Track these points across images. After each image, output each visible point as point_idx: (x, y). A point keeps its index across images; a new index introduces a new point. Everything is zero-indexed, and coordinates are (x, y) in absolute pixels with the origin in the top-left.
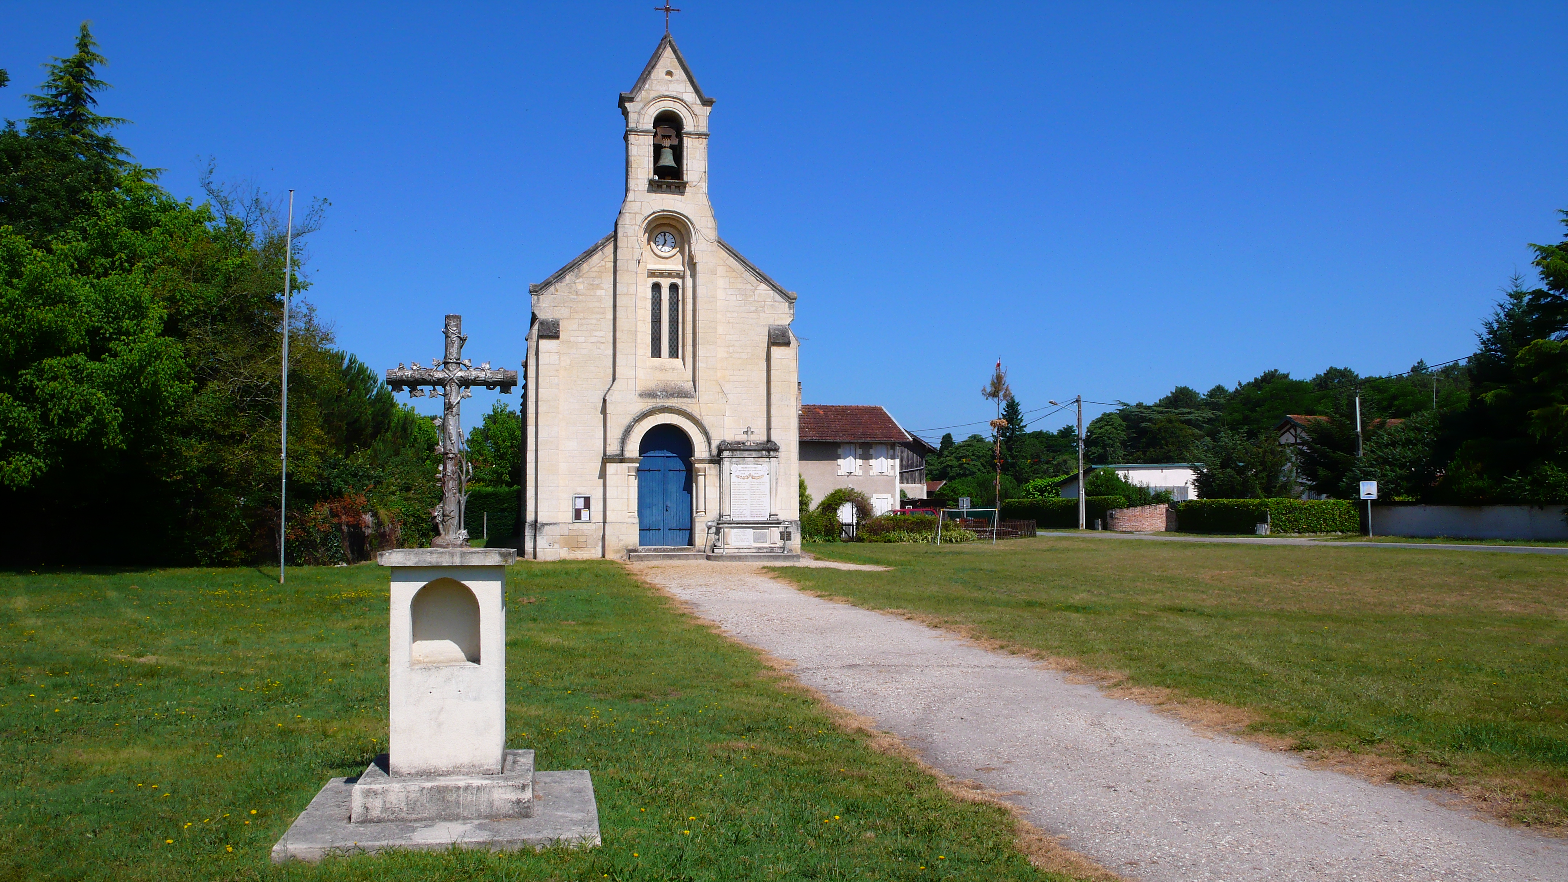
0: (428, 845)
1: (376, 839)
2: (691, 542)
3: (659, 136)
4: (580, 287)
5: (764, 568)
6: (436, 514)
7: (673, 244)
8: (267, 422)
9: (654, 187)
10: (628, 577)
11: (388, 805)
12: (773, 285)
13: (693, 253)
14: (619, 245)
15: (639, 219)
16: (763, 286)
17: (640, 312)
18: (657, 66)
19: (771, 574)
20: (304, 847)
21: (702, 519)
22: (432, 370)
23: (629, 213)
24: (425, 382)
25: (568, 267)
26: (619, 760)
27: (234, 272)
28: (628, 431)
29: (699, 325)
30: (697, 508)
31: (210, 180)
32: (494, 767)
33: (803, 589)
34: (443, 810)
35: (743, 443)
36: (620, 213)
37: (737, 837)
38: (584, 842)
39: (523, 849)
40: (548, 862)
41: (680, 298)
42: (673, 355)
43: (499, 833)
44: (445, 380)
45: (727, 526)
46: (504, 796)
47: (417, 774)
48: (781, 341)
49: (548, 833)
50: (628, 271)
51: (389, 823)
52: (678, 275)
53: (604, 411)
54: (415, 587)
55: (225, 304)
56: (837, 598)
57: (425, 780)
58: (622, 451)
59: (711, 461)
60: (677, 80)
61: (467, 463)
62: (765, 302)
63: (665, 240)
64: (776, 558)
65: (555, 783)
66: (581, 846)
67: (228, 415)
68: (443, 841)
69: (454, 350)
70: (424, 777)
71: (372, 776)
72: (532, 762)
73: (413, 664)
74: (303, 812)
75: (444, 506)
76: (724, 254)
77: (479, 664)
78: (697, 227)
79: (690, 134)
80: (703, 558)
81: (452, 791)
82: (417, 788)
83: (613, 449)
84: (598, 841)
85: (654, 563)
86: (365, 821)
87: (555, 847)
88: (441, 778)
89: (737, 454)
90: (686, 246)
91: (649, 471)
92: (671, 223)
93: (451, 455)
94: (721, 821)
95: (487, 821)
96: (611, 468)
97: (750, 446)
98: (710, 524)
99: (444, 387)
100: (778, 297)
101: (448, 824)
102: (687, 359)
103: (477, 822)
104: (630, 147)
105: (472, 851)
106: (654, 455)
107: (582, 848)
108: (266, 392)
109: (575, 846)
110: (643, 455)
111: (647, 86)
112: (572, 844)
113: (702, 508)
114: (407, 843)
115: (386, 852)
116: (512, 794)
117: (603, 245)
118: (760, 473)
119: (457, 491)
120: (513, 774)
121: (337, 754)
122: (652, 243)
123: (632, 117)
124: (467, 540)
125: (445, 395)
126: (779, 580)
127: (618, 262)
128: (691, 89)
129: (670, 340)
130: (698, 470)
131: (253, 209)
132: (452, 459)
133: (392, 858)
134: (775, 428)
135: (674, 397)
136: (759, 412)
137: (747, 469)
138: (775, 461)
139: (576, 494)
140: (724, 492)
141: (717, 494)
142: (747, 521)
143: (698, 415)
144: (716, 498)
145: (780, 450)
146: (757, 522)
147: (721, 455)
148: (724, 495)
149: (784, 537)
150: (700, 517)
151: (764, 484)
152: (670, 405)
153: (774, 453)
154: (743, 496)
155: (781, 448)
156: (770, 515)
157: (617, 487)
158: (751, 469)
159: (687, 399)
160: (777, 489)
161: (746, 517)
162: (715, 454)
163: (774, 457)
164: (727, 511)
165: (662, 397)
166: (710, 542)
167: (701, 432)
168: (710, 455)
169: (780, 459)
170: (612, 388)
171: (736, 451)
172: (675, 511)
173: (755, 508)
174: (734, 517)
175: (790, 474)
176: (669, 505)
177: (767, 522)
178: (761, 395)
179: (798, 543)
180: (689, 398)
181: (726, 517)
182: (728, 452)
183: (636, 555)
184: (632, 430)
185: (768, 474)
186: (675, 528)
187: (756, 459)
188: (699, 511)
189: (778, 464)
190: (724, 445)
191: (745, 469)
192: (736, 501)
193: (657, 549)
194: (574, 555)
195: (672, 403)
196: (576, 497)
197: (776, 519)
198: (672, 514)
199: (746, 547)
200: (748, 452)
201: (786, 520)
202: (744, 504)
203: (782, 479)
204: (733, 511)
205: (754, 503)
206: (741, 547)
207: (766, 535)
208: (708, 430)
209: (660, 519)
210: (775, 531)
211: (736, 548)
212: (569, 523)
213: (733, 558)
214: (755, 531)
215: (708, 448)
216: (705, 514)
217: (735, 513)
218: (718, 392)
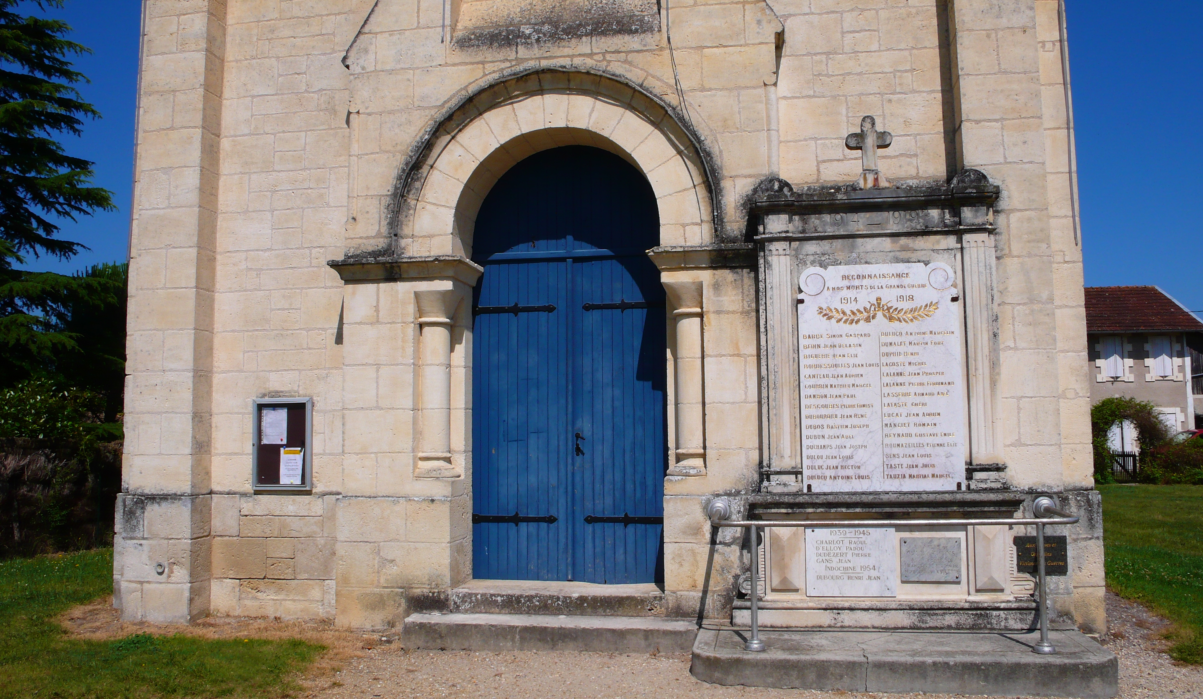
21: (691, 485)
28: (413, 167)
30: (677, 444)
45: (785, 514)
58: (396, 237)
59: (720, 259)
83: (367, 230)
89: (824, 222)
91: (515, 310)
96: (359, 299)
97: (877, 193)
98: (720, 504)
106: (531, 254)
110: (481, 252)
113: (691, 442)
118: (923, 297)
130: (675, 296)
134: (977, 122)
135: (580, 37)
136: (909, 74)
137: (865, 282)
138: (980, 244)
139: (264, 396)
140: (772, 377)
141: (746, 387)
142: (871, 493)
143: (669, 92)
144: (745, 402)
145: (1003, 204)
146: (915, 498)
147: (757, 233)
148: (775, 388)
149: (1036, 560)
150: (687, 475)
151: (938, 338)
152: (566, 62)
153: (977, 211)
154: (851, 391)
155: (1004, 194)
156: (971, 470)
157: (378, 366)
158: (883, 282)
159: (627, 38)
160: (998, 360)
161: (867, 477)
162: (737, 233)
163: (979, 229)
164: (787, 452)
165: (538, 40)
166: (719, 578)
167: (680, 153)
168: (717, 236)
169: (1003, 237)
170: (366, 29)
171: (820, 213)
172: (607, 453)
173: (903, 440)
174: (812, 477)
175: (1051, 300)
176: (587, 432)
177: (959, 497)
178: (914, 11)
179: (1093, 581)
180: (636, 31)
181: (784, 478)
182: (784, 217)
183: (422, 626)
184: (430, 161)
185: (955, 299)
186: (608, 514)
187: (903, 241)
188: (683, 454)
189: (998, 258)
190: (767, 190)
191: (857, 283)
192: (824, 411)
193: (518, 599)
194: (256, 603)
195: (572, 57)
196: (261, 407)
197: (998, 485)
198: (598, 462)
199: (867, 604)
200: (868, 215)
201: (1044, 486)
202: (862, 421)
203: (1013, 318)
204: (814, 452)
205: (898, 420)
206: (847, 605)
207: (957, 554)
208: (709, 143)
209: (553, 481)
210: (990, 537)
211: (824, 606)
212: (244, 495)
213: (795, 673)
214: (906, 535)
215: (710, 209)
216: (705, 467)
217: (820, 462)
218: (744, 3)
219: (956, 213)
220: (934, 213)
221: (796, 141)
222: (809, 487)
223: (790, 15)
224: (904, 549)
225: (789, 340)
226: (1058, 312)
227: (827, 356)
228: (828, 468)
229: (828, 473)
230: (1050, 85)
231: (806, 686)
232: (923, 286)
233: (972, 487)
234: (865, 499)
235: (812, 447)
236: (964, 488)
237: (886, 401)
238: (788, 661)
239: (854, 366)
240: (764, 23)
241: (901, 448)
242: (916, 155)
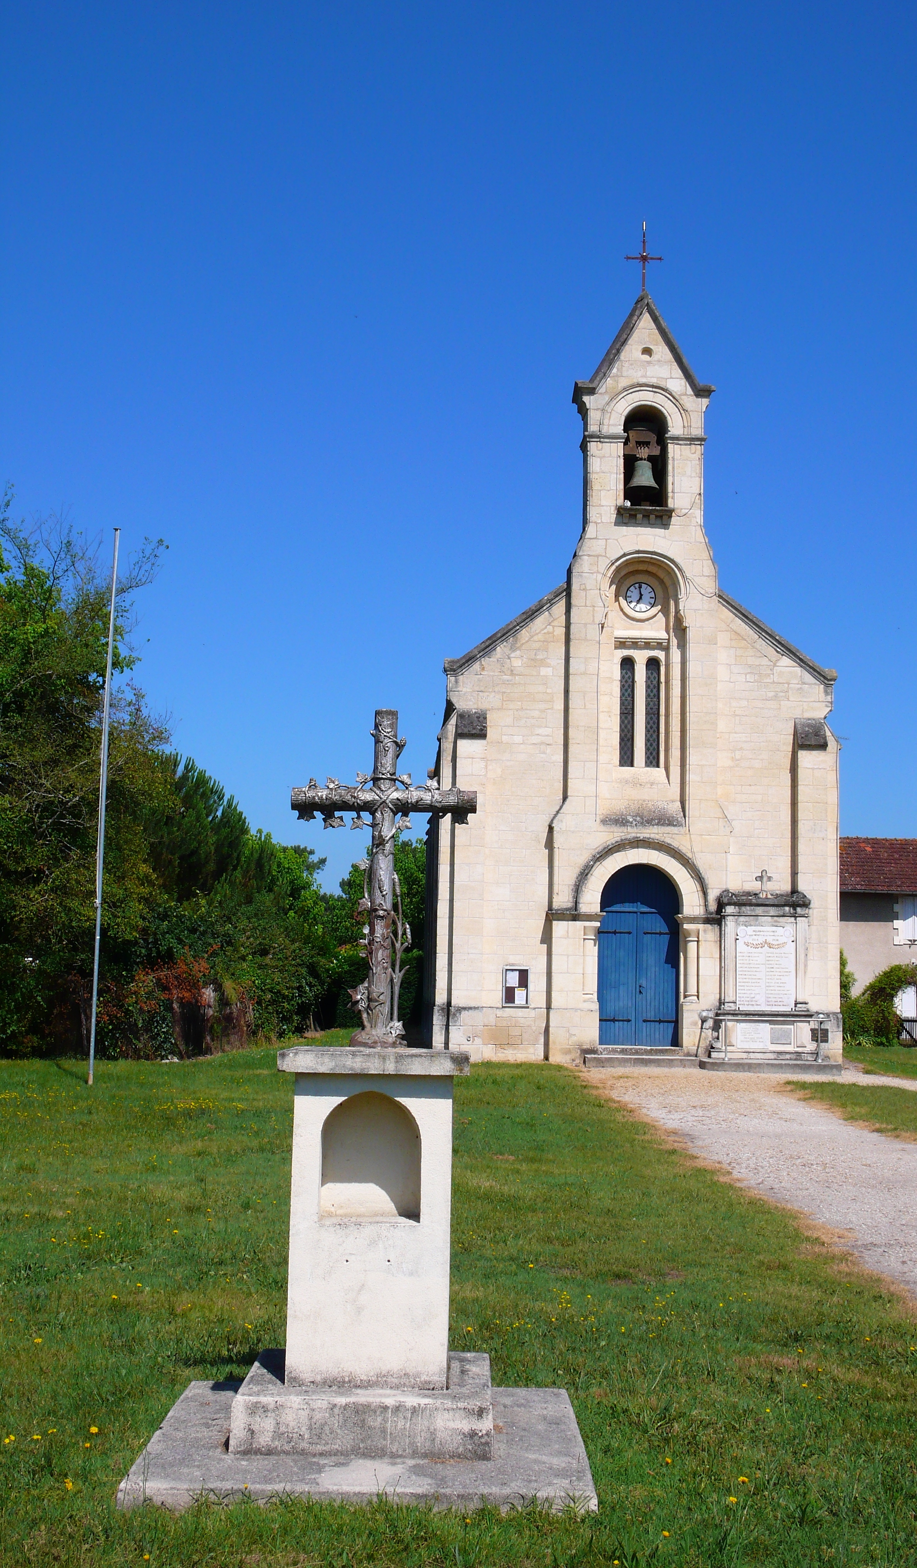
0: (342, 1494)
1: (267, 1480)
2: (676, 1041)
3: (632, 444)
4: (517, 663)
5: (789, 1083)
6: (359, 997)
7: (652, 601)
8: (75, 854)
9: (624, 517)
10: (585, 1091)
11: (283, 1429)
12: (801, 659)
13: (682, 612)
14: (574, 601)
15: (604, 563)
16: (786, 661)
17: (604, 700)
18: (630, 342)
19: (801, 1094)
20: (164, 1486)
21: (693, 1006)
22: (356, 789)
23: (589, 555)
24: (345, 806)
25: (499, 635)
26: (605, 1374)
27: (34, 643)
28: (584, 874)
29: (691, 718)
30: (685, 990)
31: (6, 515)
32: (435, 1378)
33: (851, 1118)
34: (362, 1441)
35: (756, 894)
36: (575, 555)
37: (804, 1512)
38: (572, 1505)
39: (483, 1510)
40: (520, 1533)
41: (663, 679)
42: (651, 763)
43: (445, 1482)
44: (375, 804)
45: (730, 1017)
46: (452, 1425)
47: (325, 1383)
48: (813, 743)
49: (516, 1487)
50: (586, 640)
51: (283, 1456)
52: (659, 646)
53: (550, 844)
54: (327, 1104)
55: (22, 688)
56: (908, 1134)
57: (335, 1392)
58: (576, 903)
59: (707, 921)
60: (659, 361)
61: (403, 924)
62: (789, 684)
63: (641, 595)
64: (806, 1068)
65: (519, 1406)
66: (568, 1511)
67: (22, 843)
68: (365, 1489)
69: (387, 761)
70: (334, 1388)
71: (258, 1383)
72: (488, 1373)
73: (323, 1216)
74: (158, 1432)
75: (370, 986)
76: (727, 614)
77: (419, 1222)
78: (688, 574)
79: (676, 439)
80: (694, 1066)
81: (375, 1412)
82: (324, 1405)
83: (563, 900)
84: (593, 1504)
85: (620, 1071)
86: (248, 1452)
87: (529, 1509)
88: (359, 1391)
89: (747, 910)
90: (672, 603)
91: (615, 933)
92: (649, 570)
93: (381, 913)
94: (775, 1484)
95: (426, 1461)
96: (559, 928)
97: (767, 898)
98: (704, 1014)
99: (373, 813)
100: (808, 678)
101: (369, 1464)
102: (672, 769)
103: (411, 1462)
104: (591, 460)
105: (408, 1508)
106: (622, 909)
107: (570, 1516)
108: (75, 811)
109: (560, 1510)
110: (607, 909)
111: (615, 371)
112: (554, 1507)
113: (692, 990)
114: (312, 1490)
115: (281, 1501)
116: (464, 1422)
117: (551, 602)
118: (782, 940)
119: (389, 965)
120: (464, 1390)
121: (192, 1344)
122: (621, 599)
123: (594, 416)
124: (403, 1037)
125: (374, 825)
126: (813, 1103)
127: (572, 627)
128: (678, 373)
129: (647, 740)
130: (688, 933)
131: (63, 555)
132: (382, 917)
133: (291, 1512)
134: (804, 873)
135: (653, 825)
137: (761, 933)
138: (803, 921)
139: (507, 965)
140: (726, 967)
141: (716, 970)
142: (760, 1011)
143: (689, 852)
144: (715, 975)
145: (811, 906)
146: (777, 1013)
147: (722, 912)
148: (727, 971)
149: (817, 1037)
150: (691, 1003)
151: (787, 955)
152: (647, 836)
153: (802, 909)
154: (755, 973)
155: (812, 902)
156: (796, 1004)
157: (568, 956)
158: (768, 934)
159: (673, 828)
160: (807, 964)
161: (760, 1004)
162: (714, 911)
163: (803, 916)
164: (731, 995)
165: (636, 824)
166: (704, 1041)
167: (692, 877)
168: (707, 911)
169: (812, 918)
170: (561, 811)
171: (746, 905)
172: (653, 994)
173: (773, 992)
174: (740, 1004)
175: (827, 942)
176: (644, 985)
177: (792, 1013)
178: (782, 822)
179: (838, 1047)
180: (675, 826)
181: (729, 1004)
182: (733, 907)
183: (595, 1058)
184: (591, 872)
185: (793, 941)
186: (652, 1019)
187: (775, 918)
188: (689, 995)
189: (808, 927)
190: (726, 894)
191: (758, 933)
192: (745, 980)
193: (626, 1050)
194: (503, 1055)
195: (650, 833)
196: (507, 970)
197: (806, 1009)
198: (649, 997)
199: (760, 1051)
200: (763, 907)
201: (821, 1010)
202: (758, 985)
203: (814, 949)
204: (740, 995)
205: (771, 985)
206: (752, 1051)
207: (790, 1034)
208: (703, 874)
209: (630, 1005)
210: (803, 1029)
211: (744, 1051)
212: (497, 1008)
213: (741, 1067)
214: (773, 1026)
215: (704, 901)
216: (698, 1000)
217: (742, 999)
218: (719, 818)
219: (795, 909)
220: (787, 909)
221: (734, 873)
222: (739, 1008)
224: (772, 1032)
225: (733, 953)
226: (829, 945)
227: (746, 960)
228: (746, 1001)
230: (831, 857)
231: (745, 1071)
232: (783, 936)
233: (797, 1010)
234: (759, 1013)
235: (740, 993)
236: (794, 1010)
237: (768, 977)
239: (757, 964)
240: (726, 827)
241: (772, 995)
242: (782, 880)
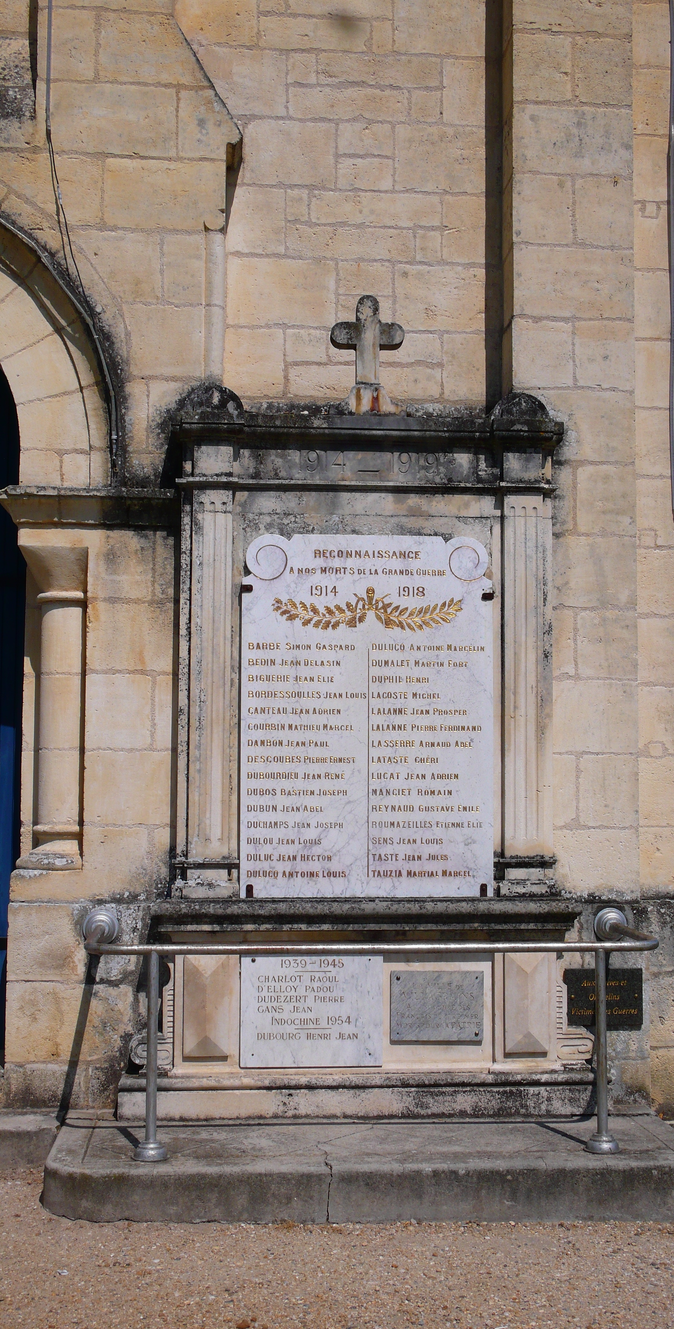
21: (56, 885)
59: (119, 512)
89: (284, 464)
98: (103, 917)
113: (63, 811)
118: (437, 591)
130: (41, 571)
134: (537, 319)
136: (437, 234)
137: (350, 563)
138: (530, 512)
140: (195, 710)
141: (154, 725)
142: (346, 900)
143: (45, 225)
144: (151, 748)
145: (568, 451)
146: (415, 908)
147: (180, 473)
148: (200, 728)
150: (50, 868)
151: (459, 656)
153: (527, 460)
154: (321, 736)
155: (571, 436)
158: (379, 564)
160: (550, 694)
161: (343, 874)
162: (148, 471)
163: (529, 489)
164: (216, 832)
166: (98, 1039)
167: (59, 330)
168: (114, 474)
169: (566, 504)
171: (284, 448)
173: (399, 817)
174: (255, 874)
175: (632, 604)
177: (482, 907)
178: (450, 131)
181: (210, 875)
182: (226, 451)
185: (487, 597)
187: (413, 500)
188: (45, 833)
189: (556, 535)
190: (201, 404)
191: (337, 563)
197: (543, 889)
199: (336, 1078)
200: (360, 455)
201: (611, 891)
203: (576, 630)
205: (394, 784)
206: (303, 1080)
207: (477, 997)
208: (107, 318)
210: (528, 970)
211: (267, 1083)
214: (400, 967)
215: (105, 429)
216: (81, 854)
217: (266, 850)
218: (179, 87)
219: (496, 461)
220: (463, 459)
221: (252, 327)
222: (250, 889)
223: (254, 117)
224: (396, 990)
225: (226, 651)
226: (643, 624)
227: (285, 678)
228: (281, 858)
229: (281, 867)
230: (649, 270)
231: (232, 1217)
232: (441, 573)
233: (503, 891)
234: (337, 909)
235: (255, 825)
236: (490, 893)
237: (376, 753)
238: (203, 1176)
239: (328, 695)
240: (210, 126)
241: (396, 829)
242: (440, 365)
